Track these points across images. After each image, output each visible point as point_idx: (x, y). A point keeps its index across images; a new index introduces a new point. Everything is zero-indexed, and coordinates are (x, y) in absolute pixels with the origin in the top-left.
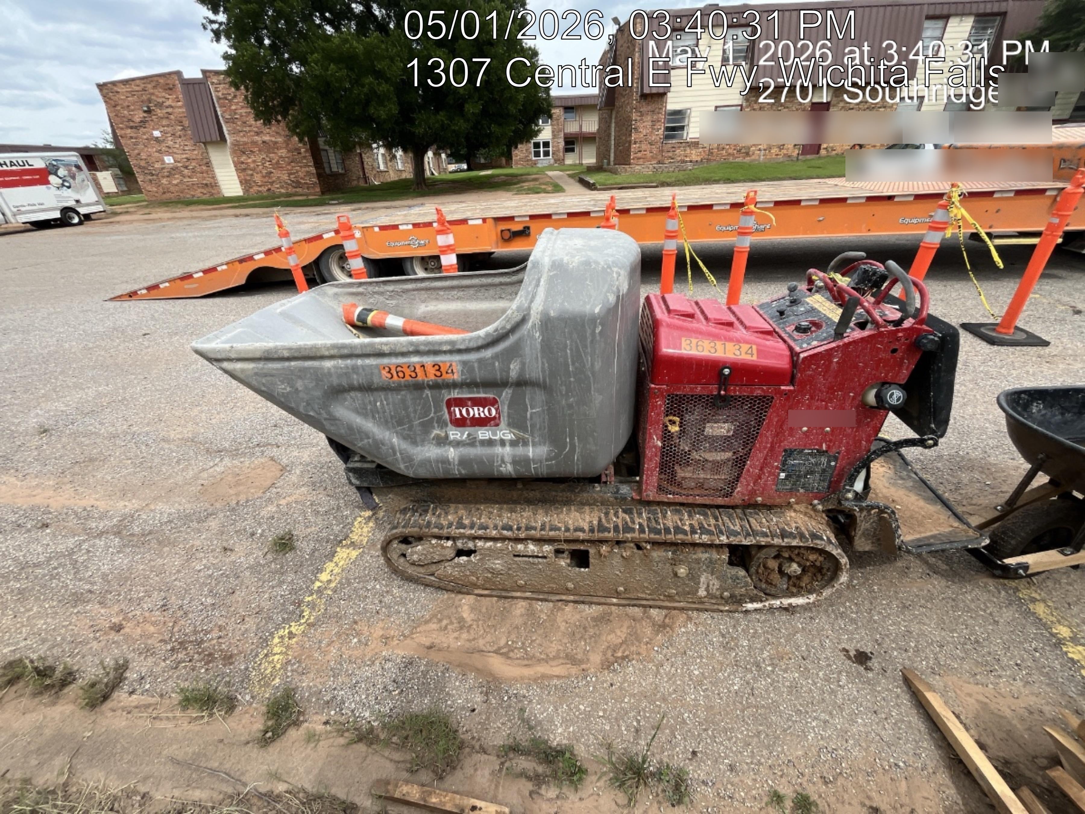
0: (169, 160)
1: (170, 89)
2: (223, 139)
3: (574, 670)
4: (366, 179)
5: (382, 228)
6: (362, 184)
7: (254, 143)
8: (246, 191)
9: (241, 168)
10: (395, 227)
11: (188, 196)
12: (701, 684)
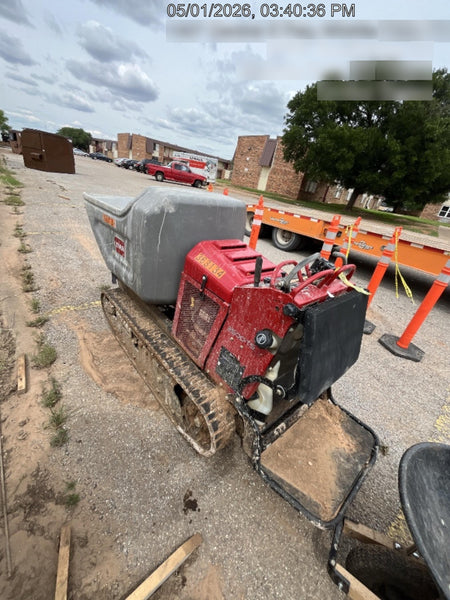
0: (246, 170)
1: (262, 142)
2: (270, 165)
3: (99, 382)
4: (324, 199)
5: (272, 210)
6: (321, 201)
7: (281, 170)
8: (267, 189)
9: (270, 179)
10: (277, 211)
11: (245, 186)
12: (120, 430)
